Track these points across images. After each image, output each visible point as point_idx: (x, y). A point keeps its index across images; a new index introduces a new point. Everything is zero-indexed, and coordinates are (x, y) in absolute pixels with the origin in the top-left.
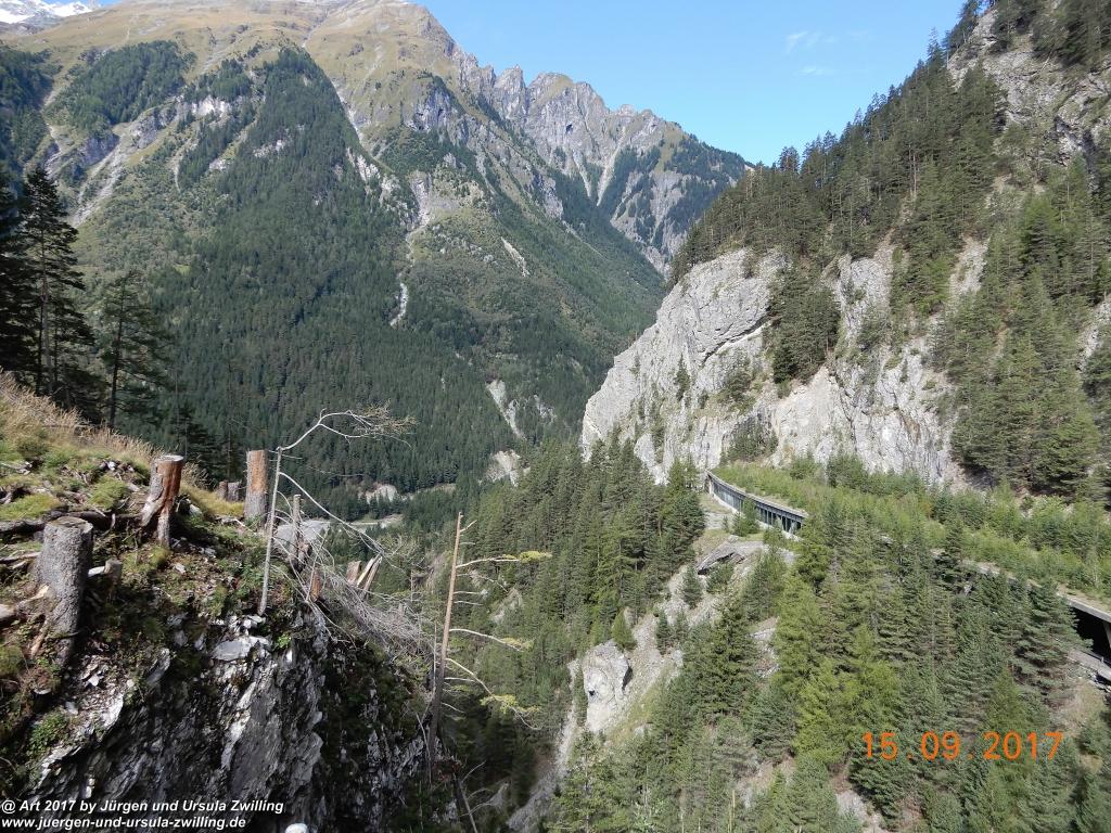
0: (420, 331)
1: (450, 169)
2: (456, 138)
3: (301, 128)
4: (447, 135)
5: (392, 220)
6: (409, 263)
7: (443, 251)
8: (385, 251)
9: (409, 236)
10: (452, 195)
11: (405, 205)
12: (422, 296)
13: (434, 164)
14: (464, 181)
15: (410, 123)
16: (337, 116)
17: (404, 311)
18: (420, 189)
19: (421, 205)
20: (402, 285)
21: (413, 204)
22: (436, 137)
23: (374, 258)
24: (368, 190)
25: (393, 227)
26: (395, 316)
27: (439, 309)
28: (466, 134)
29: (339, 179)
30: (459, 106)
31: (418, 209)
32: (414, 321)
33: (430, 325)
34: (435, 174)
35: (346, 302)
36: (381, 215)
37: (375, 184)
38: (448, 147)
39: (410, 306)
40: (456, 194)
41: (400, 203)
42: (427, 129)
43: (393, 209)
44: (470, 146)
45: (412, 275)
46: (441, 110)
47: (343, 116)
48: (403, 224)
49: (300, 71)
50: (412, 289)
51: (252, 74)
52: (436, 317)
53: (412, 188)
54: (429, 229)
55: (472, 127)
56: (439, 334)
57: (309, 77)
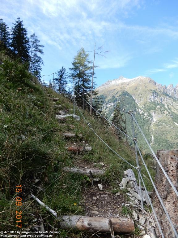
0: (158, 146)
1: (159, 108)
2: (159, 102)
3: (127, 106)
4: (157, 101)
5: (148, 121)
6: (153, 130)
7: (160, 127)
8: (147, 128)
9: (152, 124)
10: (161, 114)
11: (150, 118)
12: (157, 138)
13: (155, 108)
14: (163, 110)
15: (149, 100)
16: (133, 102)
17: (153, 141)
18: (153, 114)
19: (154, 117)
20: (152, 135)
21: (152, 117)
22: (155, 102)
23: (145, 130)
24: (142, 116)
25: (148, 123)
26: (151, 142)
27: (161, 140)
28: (162, 100)
29: (135, 114)
30: (159, 95)
31: (153, 118)
32: (156, 144)
33: (160, 144)
34: (156, 110)
35: (140, 140)
36: (145, 120)
37: (143, 114)
38: (158, 104)
39: (155, 140)
40: (162, 114)
41: (149, 117)
42: (153, 101)
43: (148, 119)
44: (163, 103)
45: (154, 133)
46: (155, 97)
47: (135, 102)
48: (150, 122)
49: (126, 95)
50: (154, 136)
51: (117, 97)
52: (161, 142)
53: (151, 114)
54: (156, 122)
55: (163, 99)
56: (162, 146)
57: (127, 96)
